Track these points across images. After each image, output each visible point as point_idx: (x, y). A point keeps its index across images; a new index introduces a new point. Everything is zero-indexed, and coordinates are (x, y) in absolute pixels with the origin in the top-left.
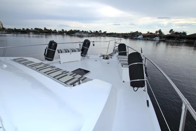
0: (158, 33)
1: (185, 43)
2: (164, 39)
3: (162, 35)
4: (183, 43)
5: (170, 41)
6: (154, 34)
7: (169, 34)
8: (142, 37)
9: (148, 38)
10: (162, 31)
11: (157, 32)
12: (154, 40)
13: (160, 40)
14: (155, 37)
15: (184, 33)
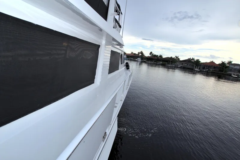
0: (140, 54)
2: (145, 60)
3: (144, 56)
4: (159, 64)
5: (149, 62)
6: (137, 55)
7: (150, 56)
8: (126, 57)
9: (132, 58)
10: (143, 53)
11: (139, 53)
12: (136, 61)
13: (142, 61)
14: (138, 58)
15: (161, 56)
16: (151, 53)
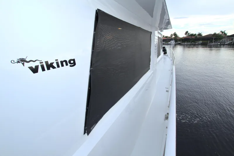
0: (174, 36)
1: (200, 44)
2: (180, 42)
3: (178, 38)
4: (198, 44)
6: (170, 37)
7: (185, 36)
10: (177, 34)
11: (172, 35)
12: (169, 44)
13: (176, 43)
14: (171, 41)
15: (200, 35)
16: (187, 32)
